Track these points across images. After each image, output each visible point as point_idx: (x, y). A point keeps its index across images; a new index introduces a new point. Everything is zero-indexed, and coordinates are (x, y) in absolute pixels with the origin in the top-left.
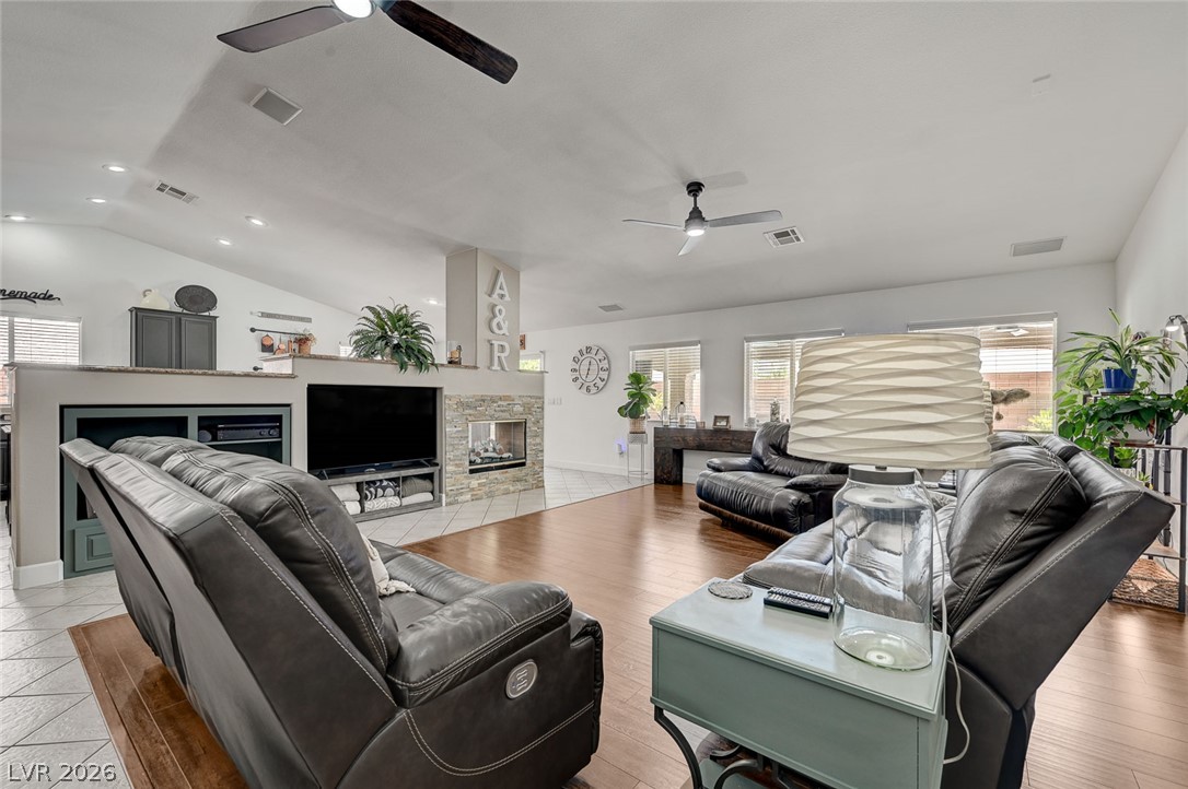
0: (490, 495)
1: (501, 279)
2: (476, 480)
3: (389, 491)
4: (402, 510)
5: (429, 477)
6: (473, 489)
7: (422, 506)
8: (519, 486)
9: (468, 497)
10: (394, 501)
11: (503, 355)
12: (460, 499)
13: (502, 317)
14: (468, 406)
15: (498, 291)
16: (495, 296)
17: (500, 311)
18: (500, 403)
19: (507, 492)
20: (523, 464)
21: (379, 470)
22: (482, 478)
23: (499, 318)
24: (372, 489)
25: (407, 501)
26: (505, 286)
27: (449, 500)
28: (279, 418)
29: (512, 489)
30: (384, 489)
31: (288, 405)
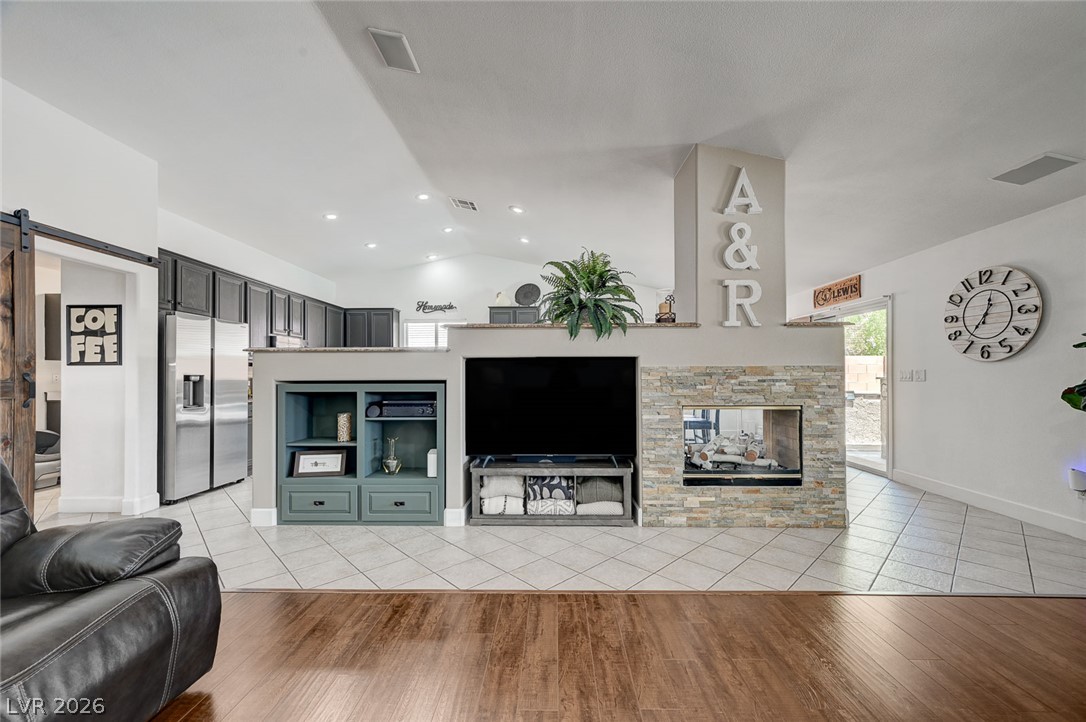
0: (724, 524)
1: (744, 180)
2: (695, 497)
3: (558, 492)
4: (576, 520)
5: (617, 480)
6: (690, 510)
7: (605, 520)
8: (785, 518)
9: (682, 519)
10: (566, 507)
11: (746, 302)
12: (668, 520)
13: (744, 240)
14: (681, 384)
15: (735, 200)
16: (731, 210)
17: (741, 232)
18: (742, 378)
19: (760, 525)
20: (798, 482)
21: (558, 462)
22: (710, 494)
23: (739, 243)
24: (536, 487)
25: (583, 509)
26: (749, 190)
27: (647, 519)
29: (769, 519)
30: (551, 489)
31: (444, 382)
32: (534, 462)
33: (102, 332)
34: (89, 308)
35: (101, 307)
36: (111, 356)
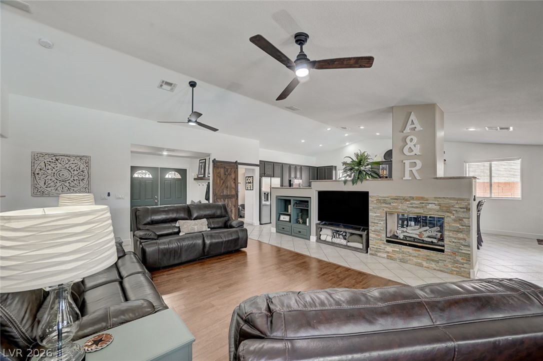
0: (403, 261)
1: (412, 117)
2: (390, 248)
3: (341, 236)
4: (346, 247)
5: (361, 236)
6: (388, 252)
7: (356, 249)
8: (433, 265)
9: (385, 255)
10: (344, 242)
11: (414, 169)
12: (379, 254)
13: (413, 143)
14: (385, 202)
15: (409, 126)
16: (408, 130)
17: (411, 140)
18: (412, 202)
19: (421, 265)
20: (443, 251)
21: (345, 227)
22: (397, 248)
23: (410, 145)
24: (335, 234)
25: (350, 244)
26: (415, 121)
27: (371, 252)
28: (307, 202)
29: (425, 264)
30: (339, 235)
31: (310, 198)
32: (338, 226)
33: (250, 183)
34: (249, 177)
35: (250, 177)
36: (252, 189)
